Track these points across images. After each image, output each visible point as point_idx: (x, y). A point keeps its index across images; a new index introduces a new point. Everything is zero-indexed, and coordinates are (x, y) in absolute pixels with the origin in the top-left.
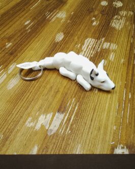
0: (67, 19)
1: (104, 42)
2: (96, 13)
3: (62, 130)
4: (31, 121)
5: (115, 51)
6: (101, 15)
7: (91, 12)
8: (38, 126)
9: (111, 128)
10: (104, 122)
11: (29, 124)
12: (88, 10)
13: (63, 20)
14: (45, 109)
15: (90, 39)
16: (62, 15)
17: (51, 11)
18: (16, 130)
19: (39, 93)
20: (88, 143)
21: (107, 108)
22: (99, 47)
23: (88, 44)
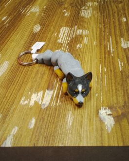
0: (41, 13)
1: (77, 29)
2: (66, 5)
4: (25, 100)
6: (70, 7)
7: (61, 5)
8: (32, 103)
11: (23, 102)
12: (59, 4)
13: (37, 14)
14: (36, 89)
15: (65, 28)
16: (35, 9)
17: (24, 7)
18: (12, 109)
19: (27, 76)
22: (73, 34)
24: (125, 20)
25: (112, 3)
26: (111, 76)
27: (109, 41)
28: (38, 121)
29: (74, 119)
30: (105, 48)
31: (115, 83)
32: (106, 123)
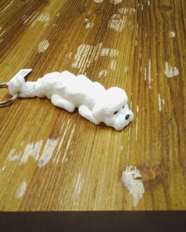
0: (51, 23)
1: (102, 48)
2: (89, 12)
4: (15, 154)
5: (116, 58)
6: (95, 15)
7: (82, 12)
8: (25, 159)
9: (117, 149)
10: (108, 144)
11: (12, 157)
12: (79, 10)
13: (46, 24)
14: (32, 137)
15: (84, 46)
16: (44, 18)
17: (29, 14)
19: (22, 118)
20: (89, 170)
22: (96, 55)
23: (82, 52)
24: (173, 34)
25: (157, 10)
26: (145, 120)
27: (147, 66)
28: (31, 186)
29: (84, 184)
30: (140, 77)
31: (151, 131)
32: (131, 192)
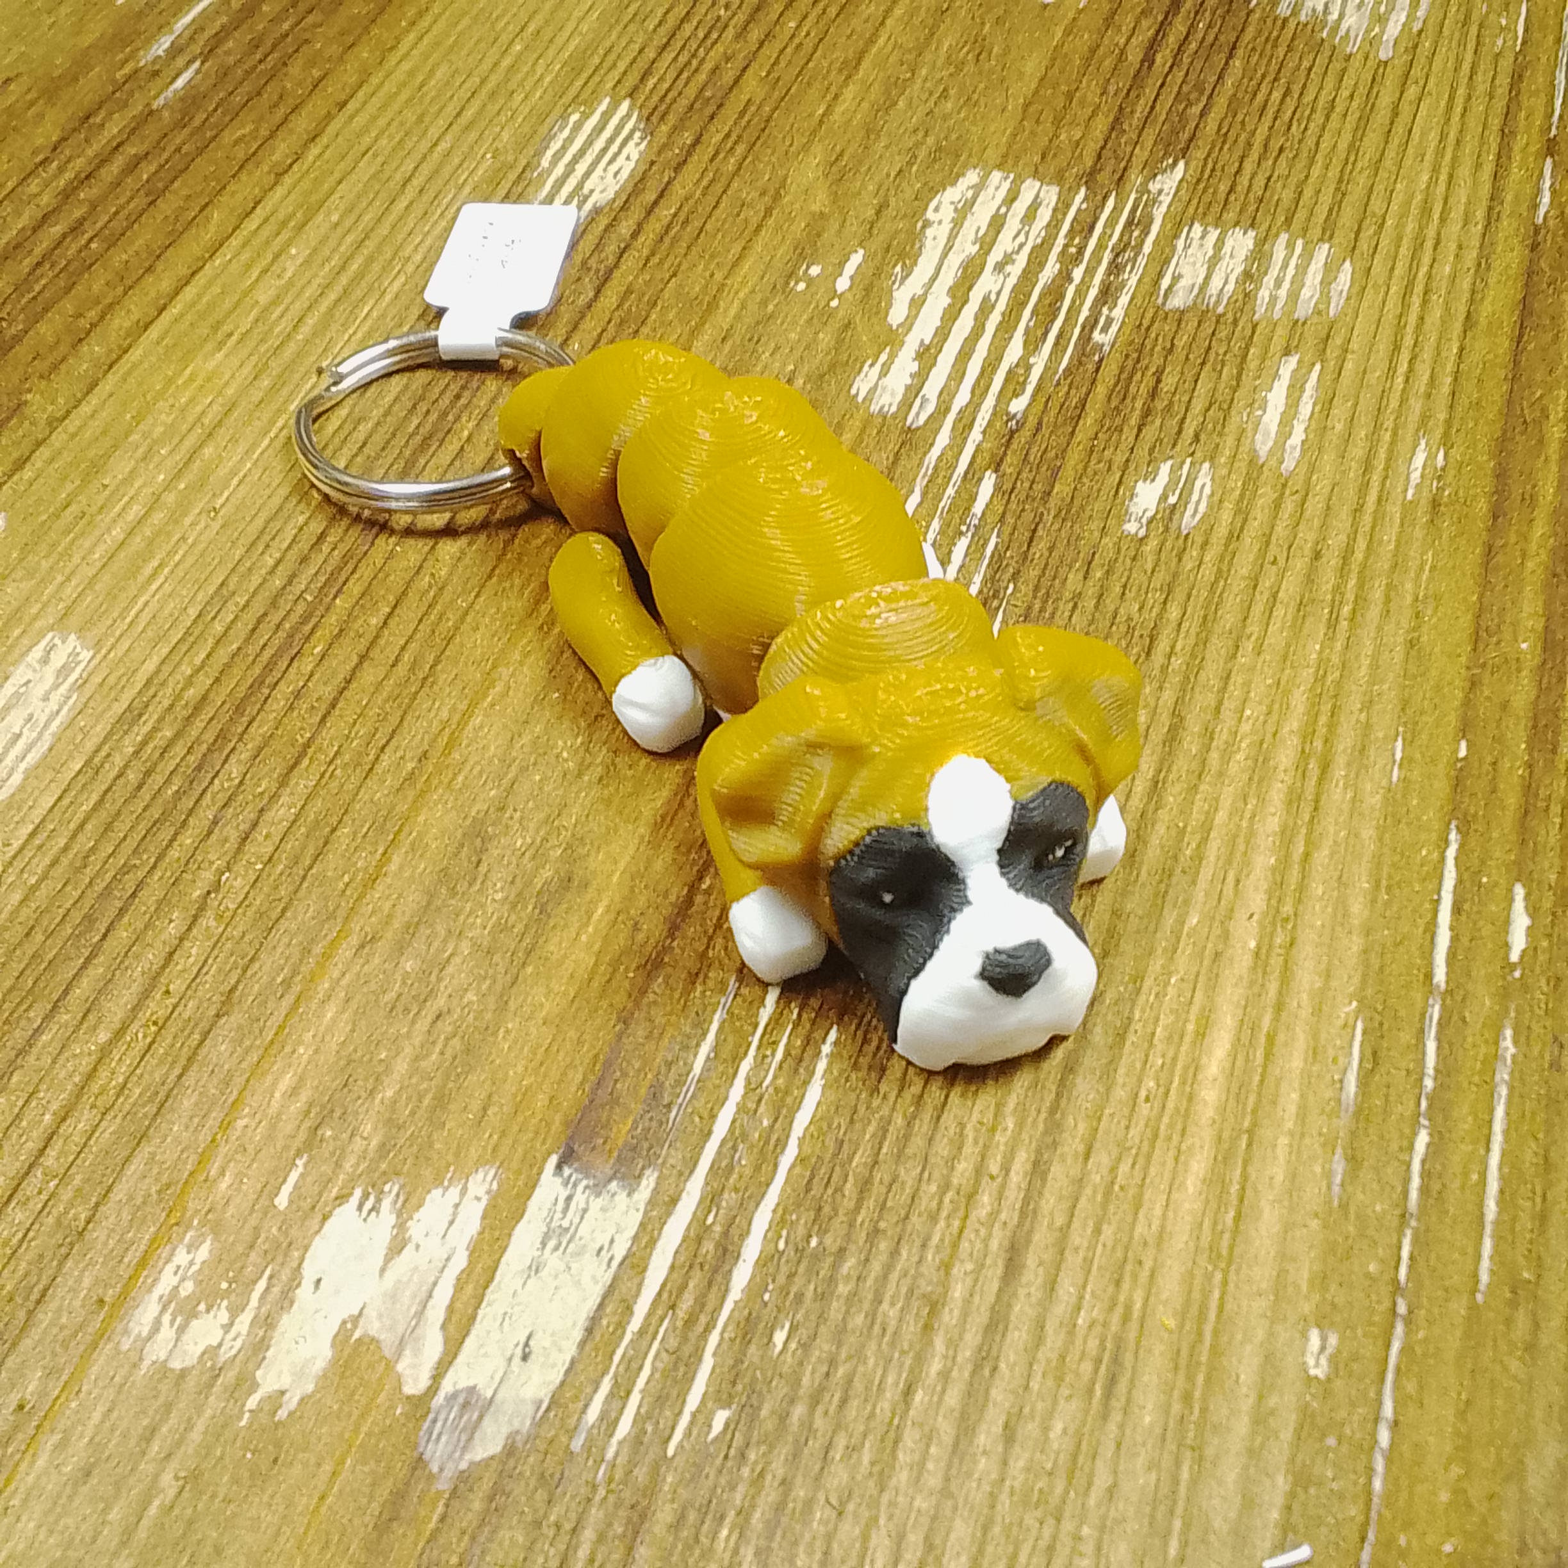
1: (1177, 224)
3: (620, 1393)
4: (210, 1295)
5: (1319, 338)
8: (297, 1361)
9: (1269, 1365)
14: (392, 1124)
21: (1210, 1096)
22: (1107, 294)
